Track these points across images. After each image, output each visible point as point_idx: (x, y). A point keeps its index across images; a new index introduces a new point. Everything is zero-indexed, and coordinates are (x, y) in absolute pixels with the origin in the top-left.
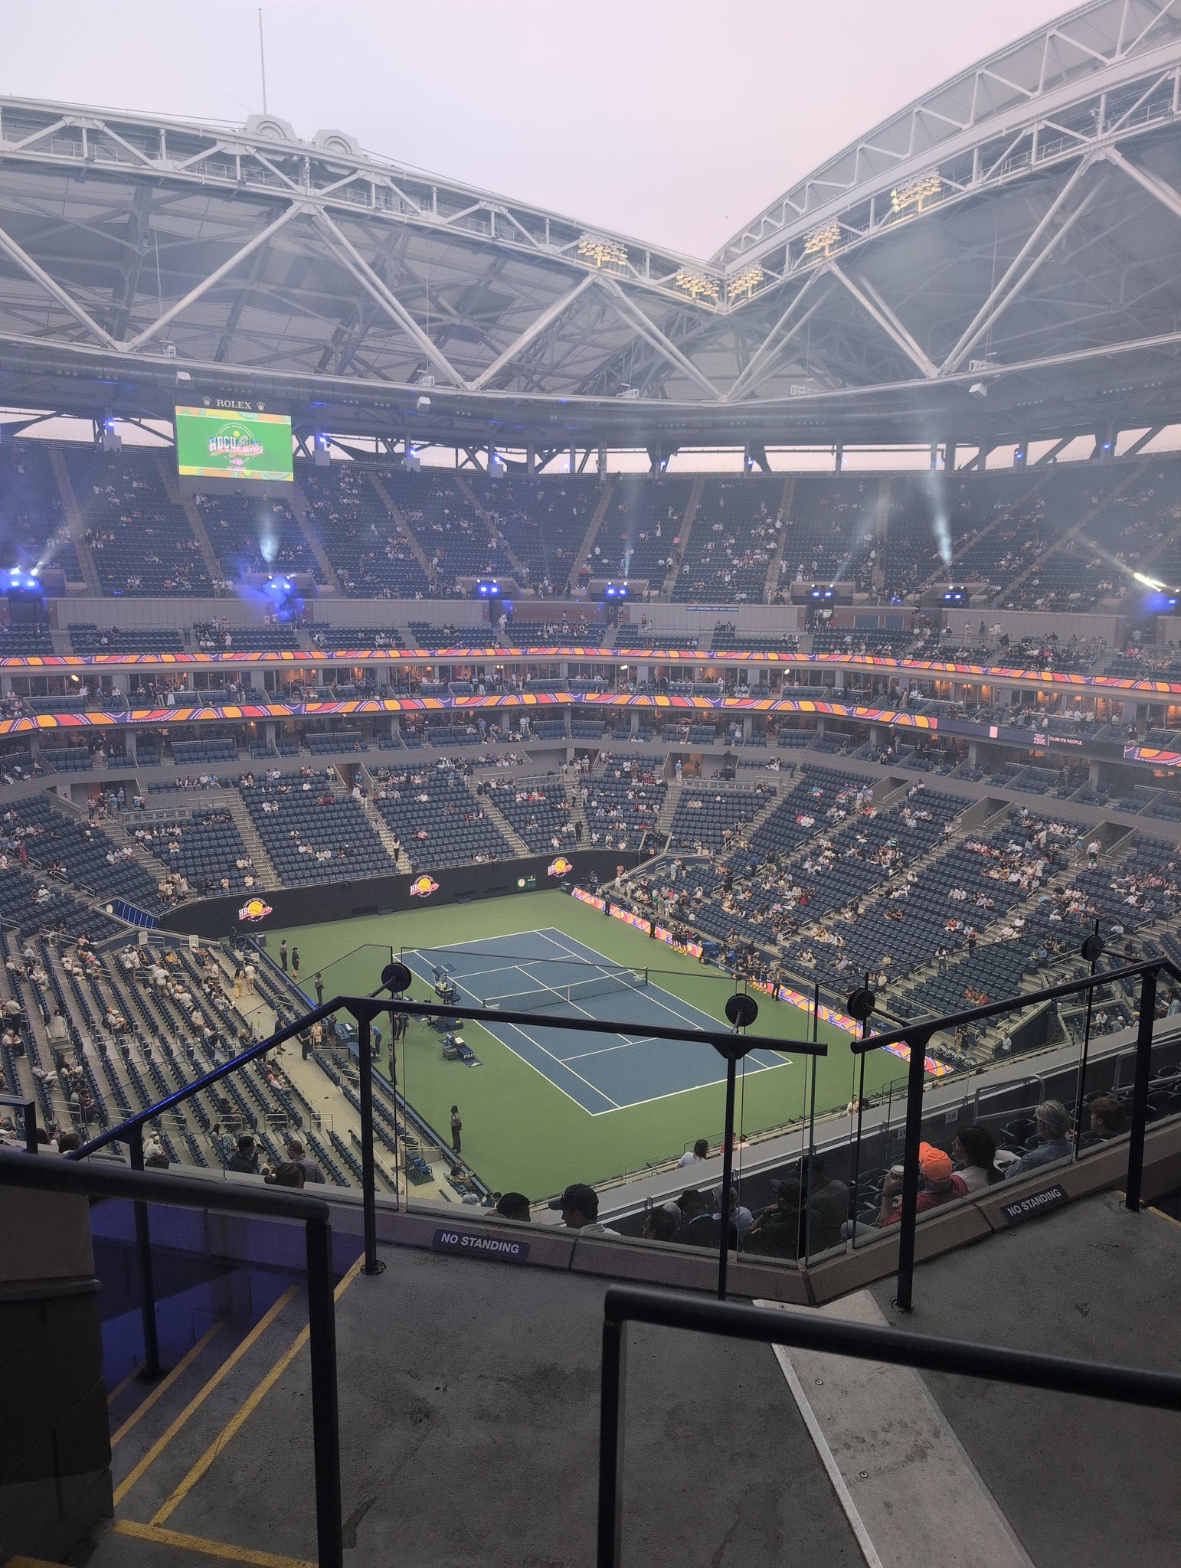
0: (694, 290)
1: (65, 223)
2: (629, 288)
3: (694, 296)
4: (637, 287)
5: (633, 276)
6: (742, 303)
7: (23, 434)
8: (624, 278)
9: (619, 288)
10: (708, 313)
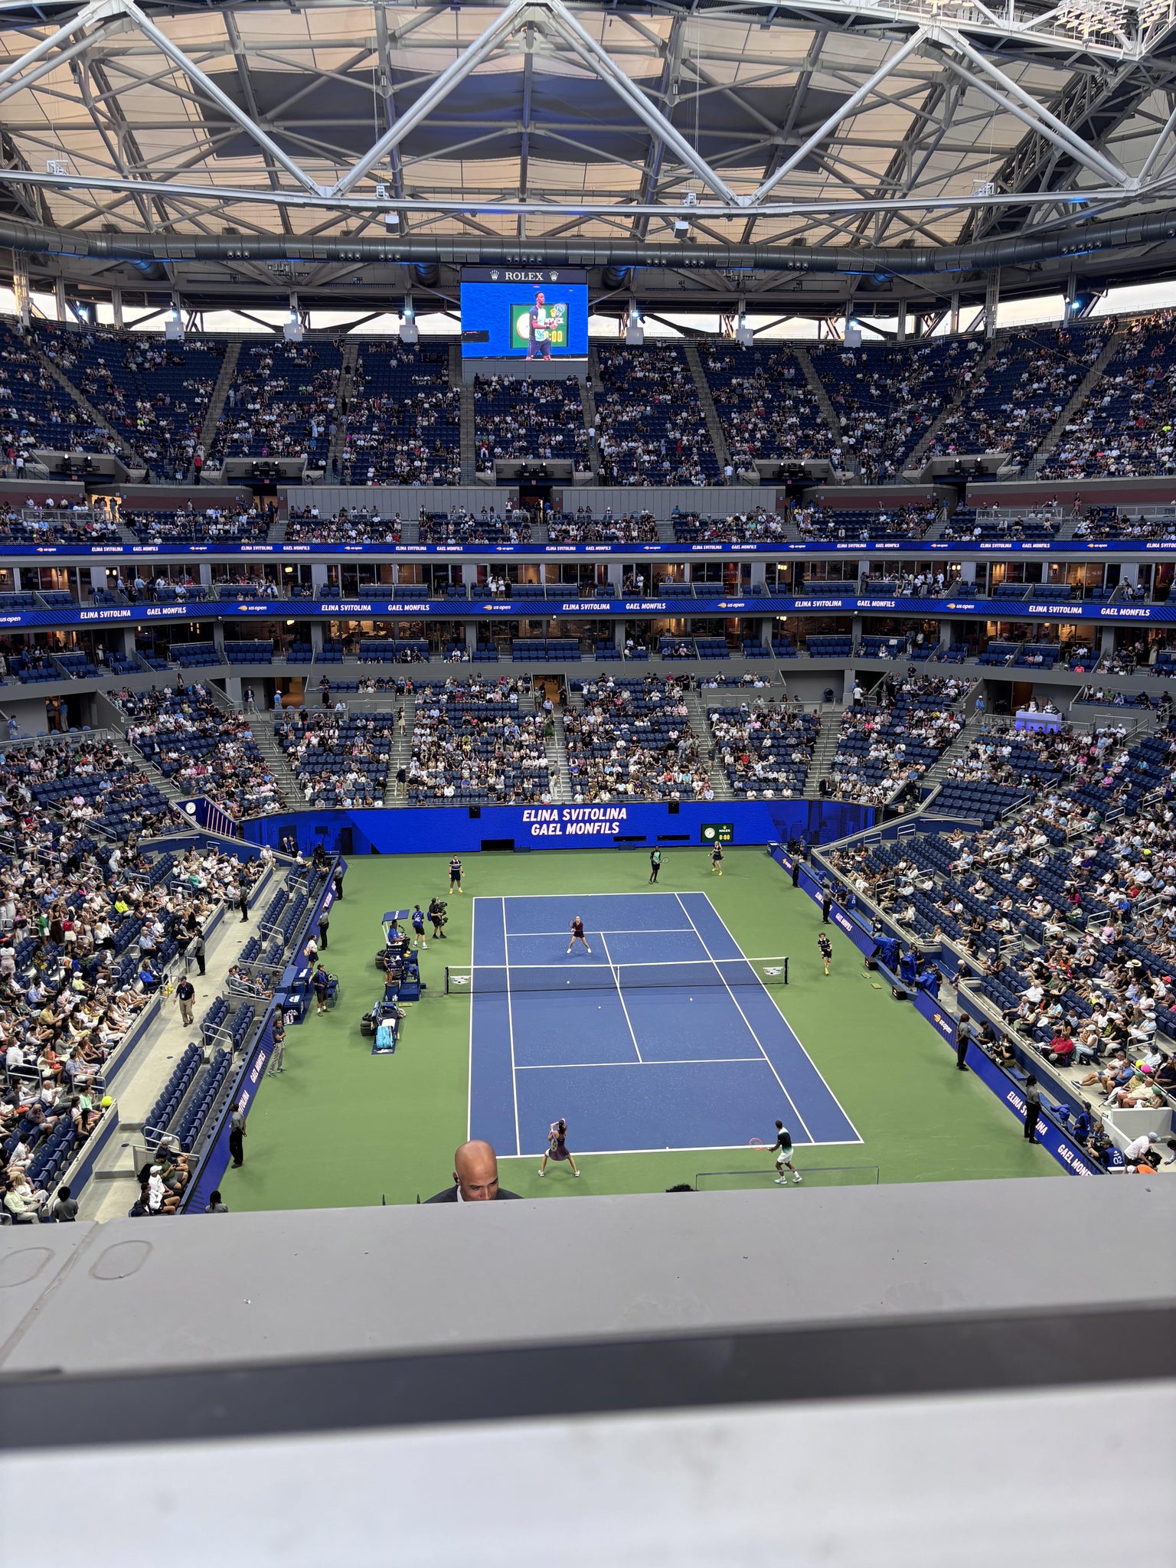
0: (1086, 29)
1: (318, 75)
2: (984, 42)
3: (1086, 36)
4: (998, 39)
5: (987, 21)
6: (1162, 34)
7: (353, 331)
8: (975, 26)
9: (965, 41)
10: (1113, 64)
